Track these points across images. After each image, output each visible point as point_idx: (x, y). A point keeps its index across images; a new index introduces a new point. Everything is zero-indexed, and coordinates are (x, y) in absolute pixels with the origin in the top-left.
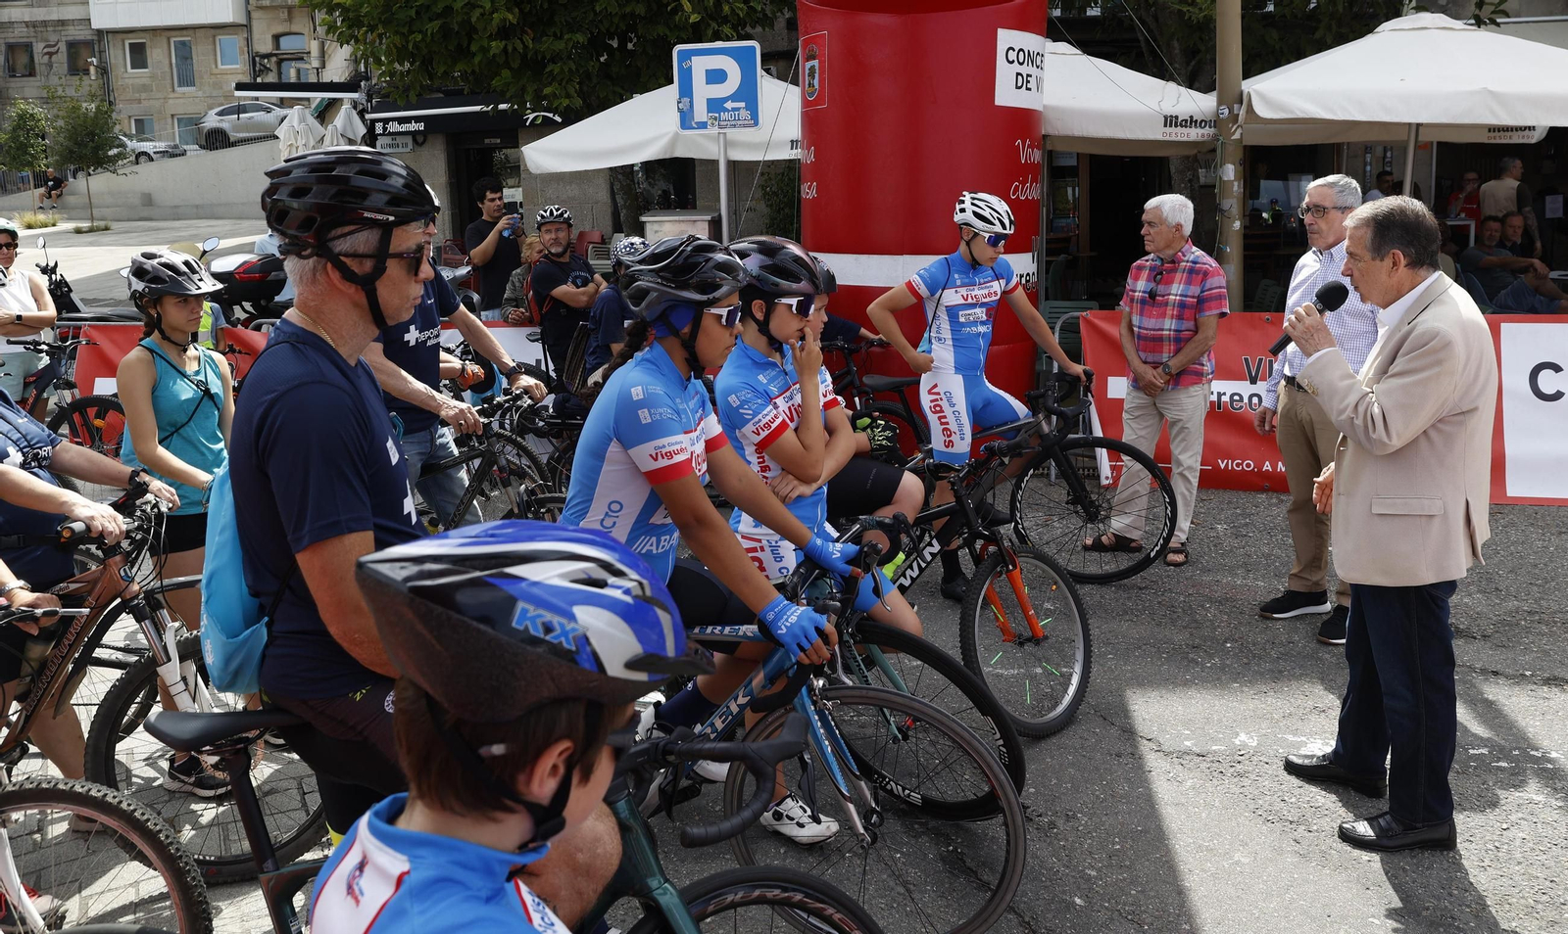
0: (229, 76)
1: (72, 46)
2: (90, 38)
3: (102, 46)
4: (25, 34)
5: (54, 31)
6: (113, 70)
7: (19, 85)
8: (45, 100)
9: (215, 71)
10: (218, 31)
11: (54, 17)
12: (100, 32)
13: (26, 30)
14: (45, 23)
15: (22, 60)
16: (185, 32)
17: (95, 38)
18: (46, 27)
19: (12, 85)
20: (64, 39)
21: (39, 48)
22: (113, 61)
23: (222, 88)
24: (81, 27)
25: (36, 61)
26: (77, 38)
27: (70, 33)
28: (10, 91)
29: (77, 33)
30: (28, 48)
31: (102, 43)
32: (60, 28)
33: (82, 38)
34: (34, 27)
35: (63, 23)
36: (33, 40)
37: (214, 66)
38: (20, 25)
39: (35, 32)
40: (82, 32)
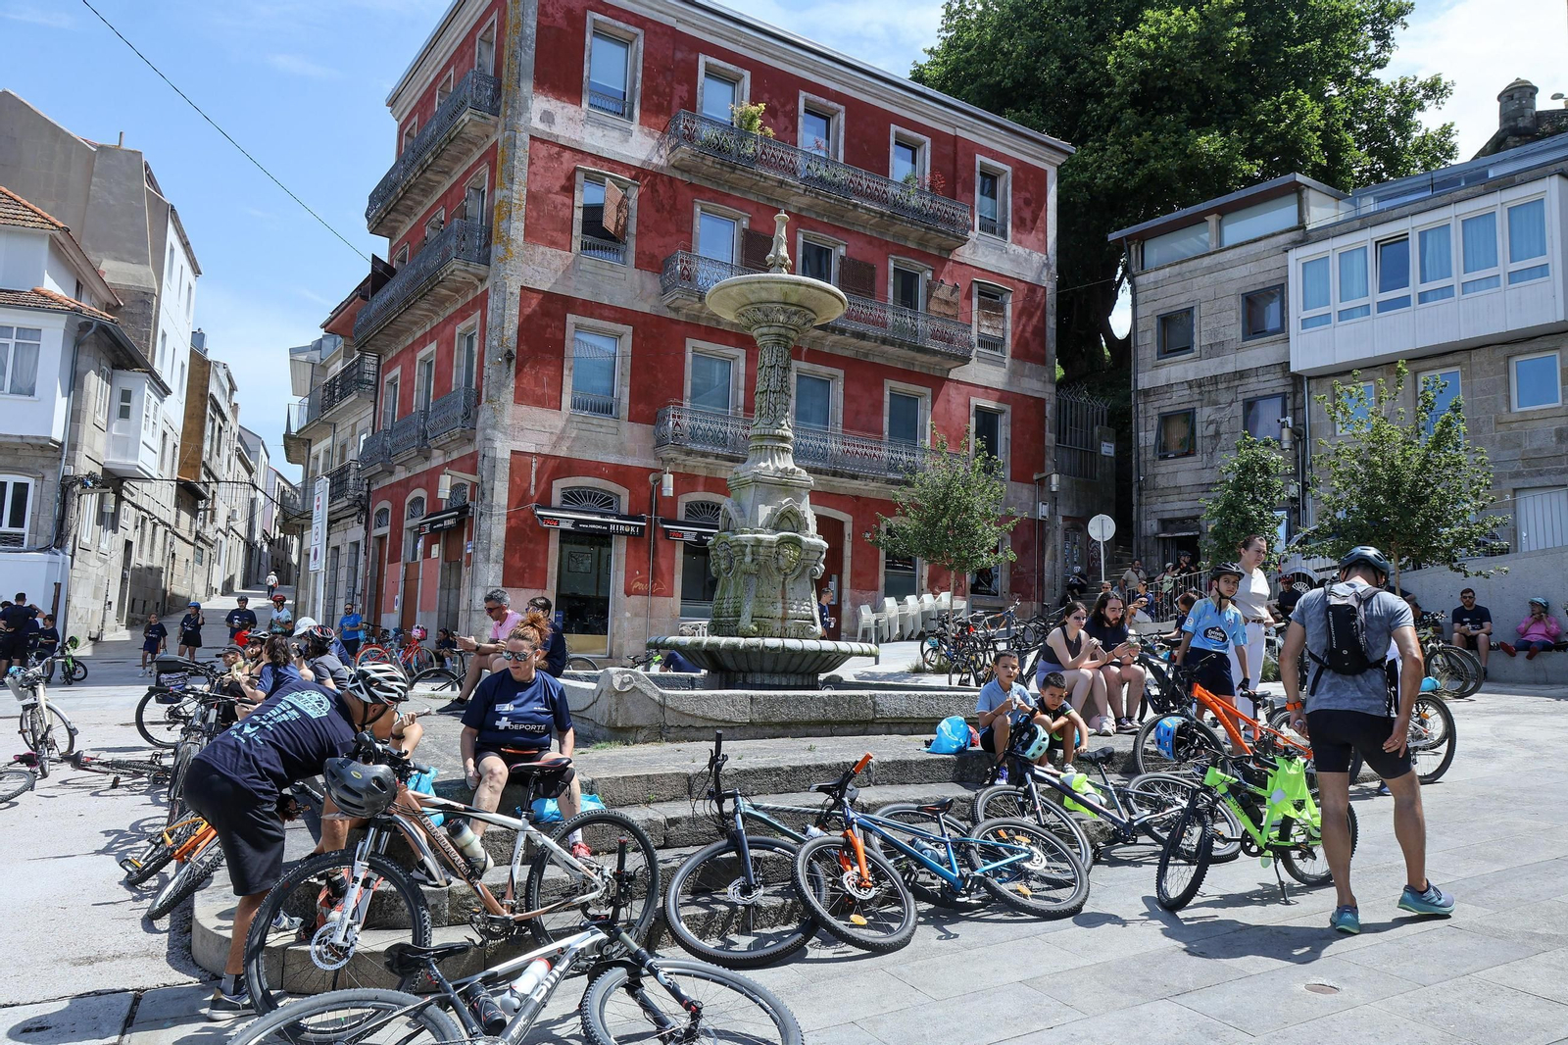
0: (1539, 424)
1: (1250, 405)
2: (1280, 390)
3: (1299, 401)
4: (1186, 399)
5: (1228, 388)
6: (1313, 435)
7: (1171, 469)
8: (1204, 488)
9: (1506, 418)
10: (1518, 348)
11: (1230, 368)
12: (1298, 380)
13: (1188, 392)
14: (1215, 380)
15: (1177, 432)
16: (1449, 359)
17: (1289, 389)
18: (1217, 383)
19: (1163, 470)
20: (1241, 397)
21: (1204, 414)
22: (1314, 421)
23: (1520, 446)
24: (1267, 377)
25: (1198, 433)
26: (1260, 393)
27: (1251, 387)
28: (1159, 478)
29: (1262, 386)
30: (1188, 416)
31: (1299, 396)
32: (1236, 383)
33: (1269, 392)
34: (1200, 386)
35: (1241, 375)
36: (1197, 405)
37: (1505, 409)
38: (1180, 387)
39: (1200, 393)
40: (1268, 384)
